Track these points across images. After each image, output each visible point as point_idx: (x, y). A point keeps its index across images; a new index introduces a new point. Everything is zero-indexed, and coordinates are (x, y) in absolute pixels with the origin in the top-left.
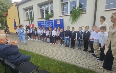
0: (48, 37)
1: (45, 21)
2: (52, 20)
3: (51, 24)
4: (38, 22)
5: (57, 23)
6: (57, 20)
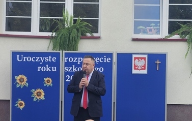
1: (67, 55)
2: (110, 55)
3: (102, 69)
5: (135, 69)
6: (134, 56)
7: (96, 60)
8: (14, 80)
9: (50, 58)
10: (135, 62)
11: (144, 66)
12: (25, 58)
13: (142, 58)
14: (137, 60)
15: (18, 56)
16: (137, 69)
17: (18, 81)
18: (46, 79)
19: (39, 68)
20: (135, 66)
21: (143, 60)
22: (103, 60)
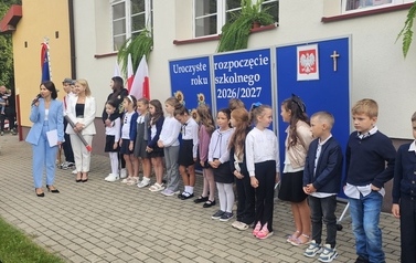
0: (224, 173)
1: (217, 59)
2: (266, 52)
3: (257, 77)
4: (172, 63)
5: (301, 72)
6: (299, 49)
7: (250, 63)
9: (200, 65)
10: (301, 61)
11: (314, 66)
12: (179, 68)
13: (310, 52)
14: (303, 56)
15: (174, 66)
16: (304, 72)
18: (199, 96)
19: (192, 80)
20: (301, 67)
21: (312, 55)
22: (258, 62)
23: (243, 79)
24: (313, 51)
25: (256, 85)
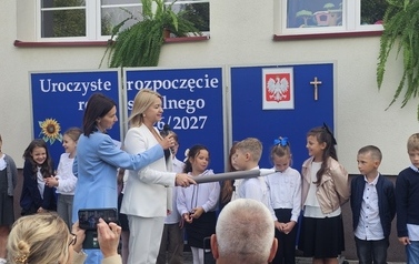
5: (268, 99)
6: (265, 72)
7: (190, 84)
8: (37, 129)
9: (100, 83)
10: (268, 86)
11: (288, 93)
12: (54, 85)
13: (282, 76)
14: (271, 80)
15: (42, 81)
16: (273, 100)
17: (45, 132)
19: (81, 103)
20: (268, 94)
21: (284, 79)
22: (203, 84)
23: (179, 105)
24: (287, 76)
25: (198, 113)
